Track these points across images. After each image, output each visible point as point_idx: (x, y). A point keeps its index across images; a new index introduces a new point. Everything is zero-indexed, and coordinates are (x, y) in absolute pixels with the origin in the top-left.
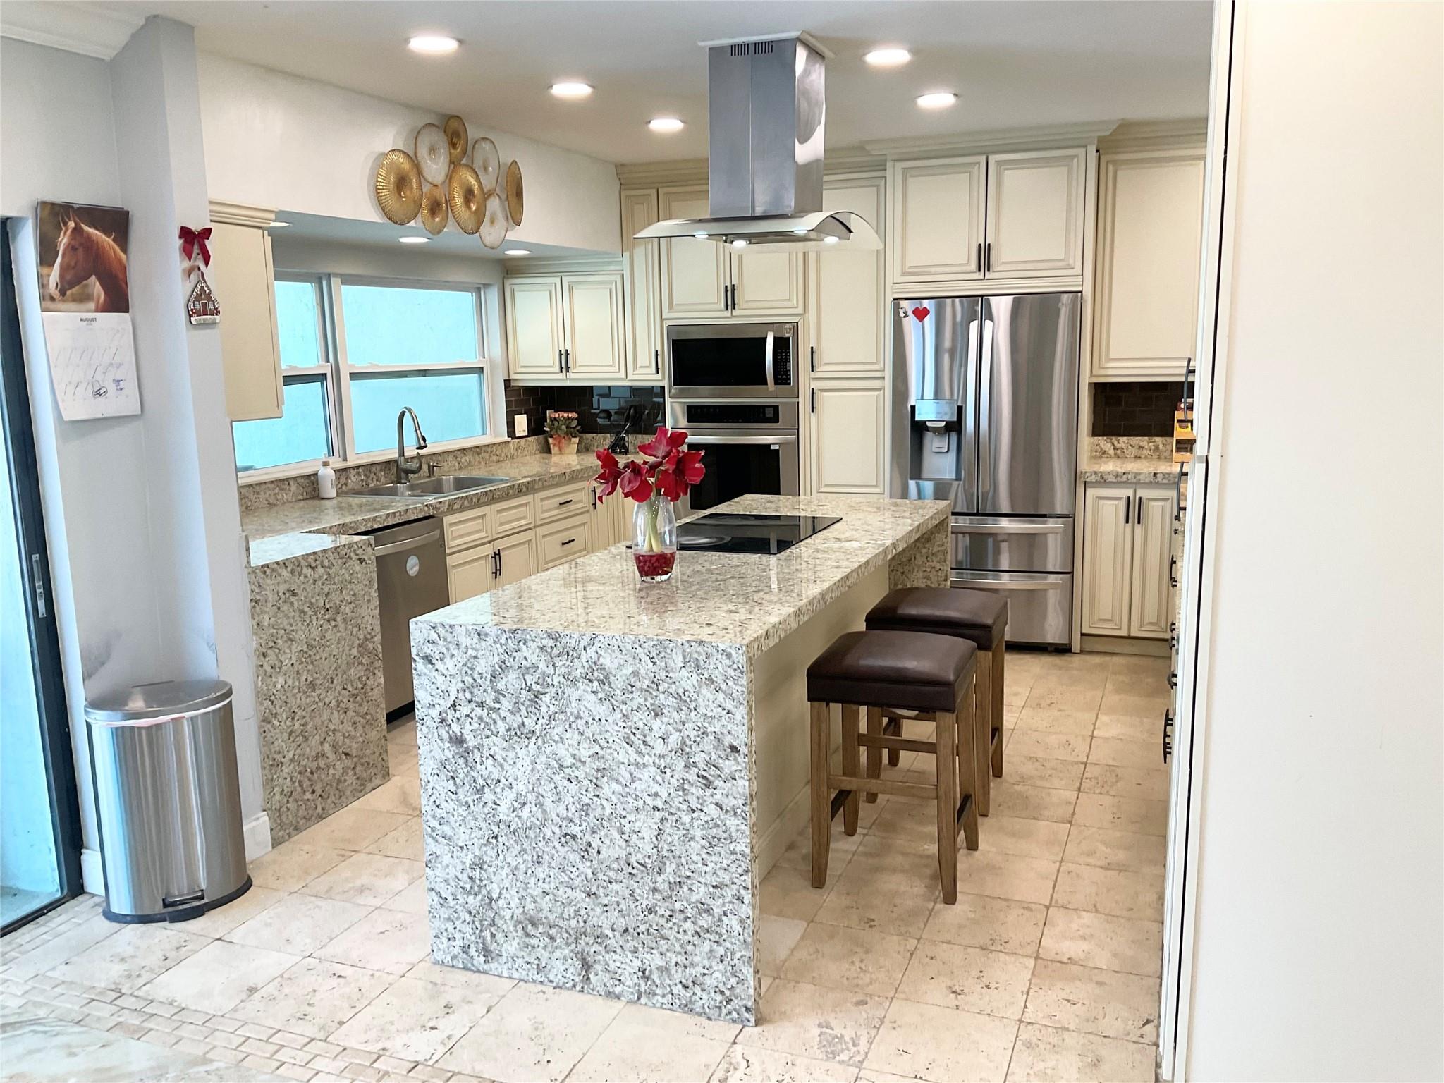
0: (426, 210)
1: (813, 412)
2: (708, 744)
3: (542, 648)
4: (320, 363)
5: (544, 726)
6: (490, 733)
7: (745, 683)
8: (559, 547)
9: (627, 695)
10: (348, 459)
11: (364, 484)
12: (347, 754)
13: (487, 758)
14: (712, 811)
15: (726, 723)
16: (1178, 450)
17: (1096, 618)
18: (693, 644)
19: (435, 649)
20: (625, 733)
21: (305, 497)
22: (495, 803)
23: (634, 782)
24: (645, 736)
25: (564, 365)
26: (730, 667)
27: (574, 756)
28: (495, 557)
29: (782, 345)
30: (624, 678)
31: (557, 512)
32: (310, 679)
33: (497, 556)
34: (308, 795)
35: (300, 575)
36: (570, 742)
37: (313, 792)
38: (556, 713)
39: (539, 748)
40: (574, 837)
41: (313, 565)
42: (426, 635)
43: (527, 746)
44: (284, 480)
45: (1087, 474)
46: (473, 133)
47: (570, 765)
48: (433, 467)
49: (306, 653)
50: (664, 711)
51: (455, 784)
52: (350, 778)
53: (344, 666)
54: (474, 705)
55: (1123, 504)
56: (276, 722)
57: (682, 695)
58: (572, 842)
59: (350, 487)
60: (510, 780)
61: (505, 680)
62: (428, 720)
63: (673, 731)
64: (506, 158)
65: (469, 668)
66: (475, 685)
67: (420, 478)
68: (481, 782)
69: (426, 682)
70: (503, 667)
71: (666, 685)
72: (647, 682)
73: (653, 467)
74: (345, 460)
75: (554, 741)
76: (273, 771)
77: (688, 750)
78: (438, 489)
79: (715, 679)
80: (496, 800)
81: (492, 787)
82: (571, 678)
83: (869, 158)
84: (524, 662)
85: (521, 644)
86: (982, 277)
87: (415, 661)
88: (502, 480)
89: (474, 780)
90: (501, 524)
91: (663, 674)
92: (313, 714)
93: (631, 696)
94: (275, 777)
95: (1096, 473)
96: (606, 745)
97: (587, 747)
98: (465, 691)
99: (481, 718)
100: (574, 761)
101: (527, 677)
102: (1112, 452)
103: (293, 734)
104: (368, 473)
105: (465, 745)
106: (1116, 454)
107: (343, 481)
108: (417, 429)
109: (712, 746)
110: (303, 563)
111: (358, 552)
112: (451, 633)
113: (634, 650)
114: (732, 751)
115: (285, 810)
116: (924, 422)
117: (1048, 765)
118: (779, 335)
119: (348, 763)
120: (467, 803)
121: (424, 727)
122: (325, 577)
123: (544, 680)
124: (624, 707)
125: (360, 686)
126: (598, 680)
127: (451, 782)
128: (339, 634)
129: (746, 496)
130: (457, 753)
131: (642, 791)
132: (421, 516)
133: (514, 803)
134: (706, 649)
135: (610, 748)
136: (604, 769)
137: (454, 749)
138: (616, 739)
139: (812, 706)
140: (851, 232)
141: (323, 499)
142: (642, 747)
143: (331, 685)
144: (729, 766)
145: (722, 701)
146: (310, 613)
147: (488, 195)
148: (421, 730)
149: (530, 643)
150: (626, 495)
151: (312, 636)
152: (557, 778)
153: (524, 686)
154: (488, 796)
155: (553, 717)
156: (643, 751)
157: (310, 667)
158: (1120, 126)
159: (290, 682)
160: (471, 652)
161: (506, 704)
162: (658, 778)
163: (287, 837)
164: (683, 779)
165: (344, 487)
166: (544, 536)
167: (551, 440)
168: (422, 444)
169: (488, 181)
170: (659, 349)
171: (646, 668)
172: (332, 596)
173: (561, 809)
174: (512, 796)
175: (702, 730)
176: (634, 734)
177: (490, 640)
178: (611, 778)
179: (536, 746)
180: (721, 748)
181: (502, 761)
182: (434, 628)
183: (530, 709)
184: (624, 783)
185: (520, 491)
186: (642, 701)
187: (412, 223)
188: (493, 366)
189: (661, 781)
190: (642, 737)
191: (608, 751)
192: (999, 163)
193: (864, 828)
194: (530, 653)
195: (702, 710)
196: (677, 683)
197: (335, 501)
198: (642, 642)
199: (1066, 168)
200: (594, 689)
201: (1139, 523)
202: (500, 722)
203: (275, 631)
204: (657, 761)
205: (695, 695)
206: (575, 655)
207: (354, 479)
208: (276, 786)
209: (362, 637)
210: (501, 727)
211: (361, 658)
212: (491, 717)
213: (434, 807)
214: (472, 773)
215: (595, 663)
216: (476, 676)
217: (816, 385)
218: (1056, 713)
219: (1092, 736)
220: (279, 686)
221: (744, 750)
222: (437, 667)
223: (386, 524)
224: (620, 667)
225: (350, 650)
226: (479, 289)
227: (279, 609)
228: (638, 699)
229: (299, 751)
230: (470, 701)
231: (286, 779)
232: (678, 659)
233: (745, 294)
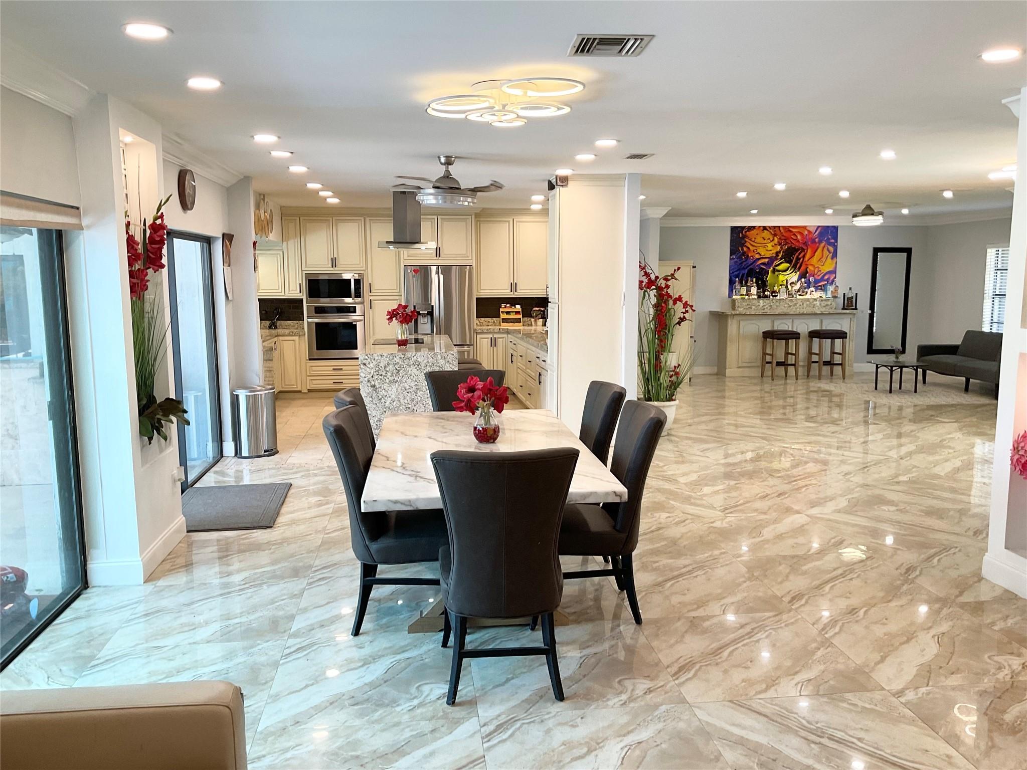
1: (371, 309)
3: (400, 358)
5: (401, 379)
6: (384, 383)
9: (425, 368)
16: (502, 322)
18: (444, 353)
19: (367, 361)
22: (385, 402)
26: (453, 358)
29: (357, 282)
30: (424, 363)
36: (408, 382)
39: (399, 385)
40: (409, 408)
42: (364, 357)
43: (395, 385)
45: (477, 330)
47: (408, 388)
54: (379, 376)
55: (489, 340)
57: (441, 366)
58: (408, 410)
60: (390, 395)
61: (389, 367)
62: (364, 382)
65: (377, 365)
66: (379, 370)
68: (381, 397)
70: (388, 364)
72: (431, 364)
75: (404, 383)
79: (449, 361)
81: (384, 398)
82: (409, 365)
84: (395, 362)
86: (437, 259)
89: (378, 397)
95: (480, 329)
96: (419, 382)
97: (413, 383)
98: (376, 372)
99: (381, 379)
100: (410, 387)
101: (396, 366)
102: (481, 323)
105: (376, 387)
112: (372, 356)
113: (427, 356)
123: (401, 366)
124: (424, 371)
126: (417, 365)
127: (371, 398)
133: (391, 401)
134: (447, 354)
136: (418, 388)
137: (372, 389)
138: (422, 380)
145: (452, 366)
152: (404, 393)
153: (395, 369)
154: (383, 400)
155: (403, 376)
160: (378, 361)
170: (301, 282)
171: (431, 360)
173: (406, 401)
174: (390, 399)
177: (384, 357)
178: (420, 390)
181: (387, 390)
183: (396, 375)
192: (442, 219)
194: (397, 359)
196: (439, 363)
198: (430, 354)
199: (465, 222)
200: (416, 367)
201: (495, 344)
205: (444, 366)
210: (387, 381)
212: (384, 379)
214: (378, 395)
215: (416, 360)
216: (380, 367)
217: (372, 298)
222: (367, 366)
224: (423, 361)
228: (428, 368)
232: (440, 358)
233: (341, 261)
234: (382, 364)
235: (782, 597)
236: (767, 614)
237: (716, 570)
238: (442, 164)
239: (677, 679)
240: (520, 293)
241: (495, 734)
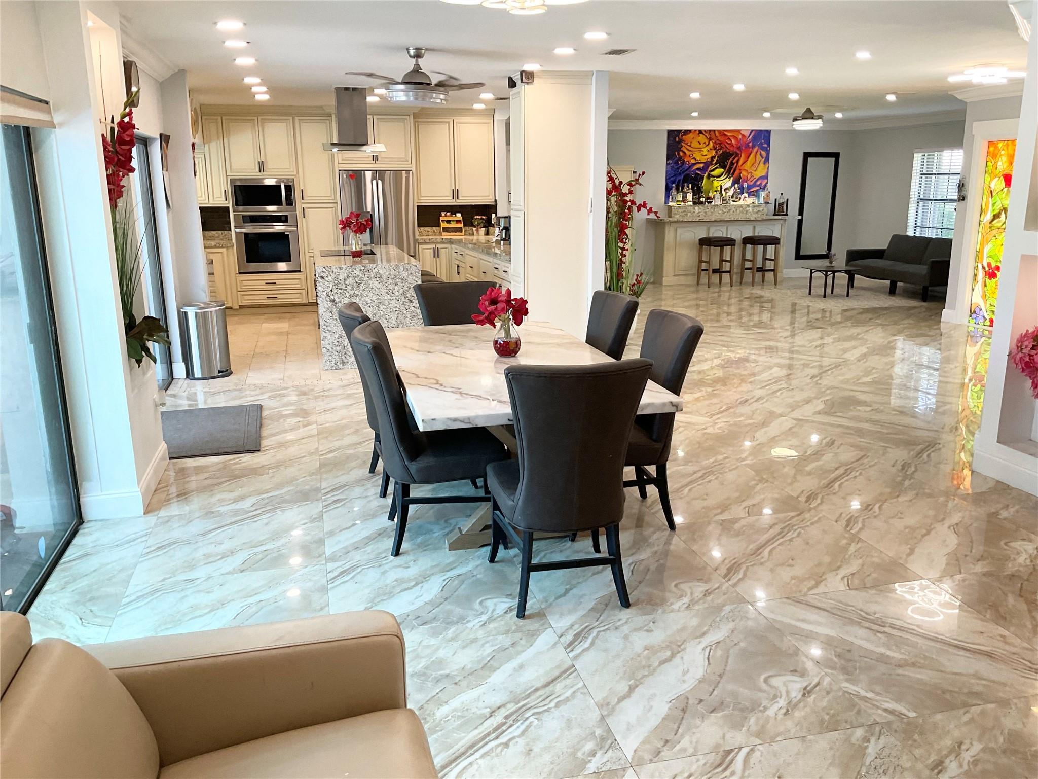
1: (304, 217)
2: (411, 291)
5: (362, 293)
6: (344, 297)
9: (387, 280)
14: (413, 309)
16: (443, 231)
19: (325, 274)
20: (387, 291)
23: (389, 304)
26: (416, 269)
29: (288, 188)
30: (386, 276)
36: (370, 296)
38: (365, 288)
39: (360, 299)
42: (322, 270)
45: (419, 240)
47: (370, 302)
50: (398, 283)
51: (332, 314)
54: (338, 289)
55: (432, 250)
57: (403, 278)
61: (349, 281)
63: (401, 289)
65: (336, 278)
66: (338, 283)
69: (322, 284)
70: (348, 277)
71: (398, 276)
72: (393, 276)
75: (365, 296)
77: (405, 293)
79: (412, 273)
84: (355, 275)
85: (354, 269)
86: (375, 163)
95: (422, 239)
97: (375, 297)
98: (335, 285)
99: (340, 293)
101: (356, 279)
105: (335, 302)
112: (330, 269)
113: (389, 268)
118: (286, 184)
124: (386, 284)
126: (378, 277)
130: (333, 305)
131: (392, 307)
134: (410, 265)
136: (381, 302)
137: (331, 303)
142: (392, 294)
145: (415, 279)
149: (357, 269)
153: (355, 282)
160: (337, 274)
161: (349, 288)
162: (397, 302)
164: (404, 301)
170: (226, 189)
171: (393, 272)
175: (409, 287)
176: (389, 291)
178: (383, 304)
182: (324, 267)
183: (357, 288)
184: (387, 305)
190: (391, 292)
191: (382, 297)
192: (378, 119)
194: (357, 272)
195: (409, 282)
196: (402, 275)
198: (391, 265)
199: (403, 123)
200: (377, 280)
202: (347, 293)
204: (396, 298)
205: (407, 278)
206: (371, 271)
210: (347, 295)
212: (344, 292)
213: (325, 322)
215: (377, 273)
217: (304, 206)
222: (325, 279)
228: (390, 281)
232: (402, 269)
233: (269, 166)
234: (341, 277)
235: (798, 497)
236: (792, 514)
237: (725, 474)
238: (410, 56)
239: (729, 580)
240: (463, 201)
241: (576, 643)
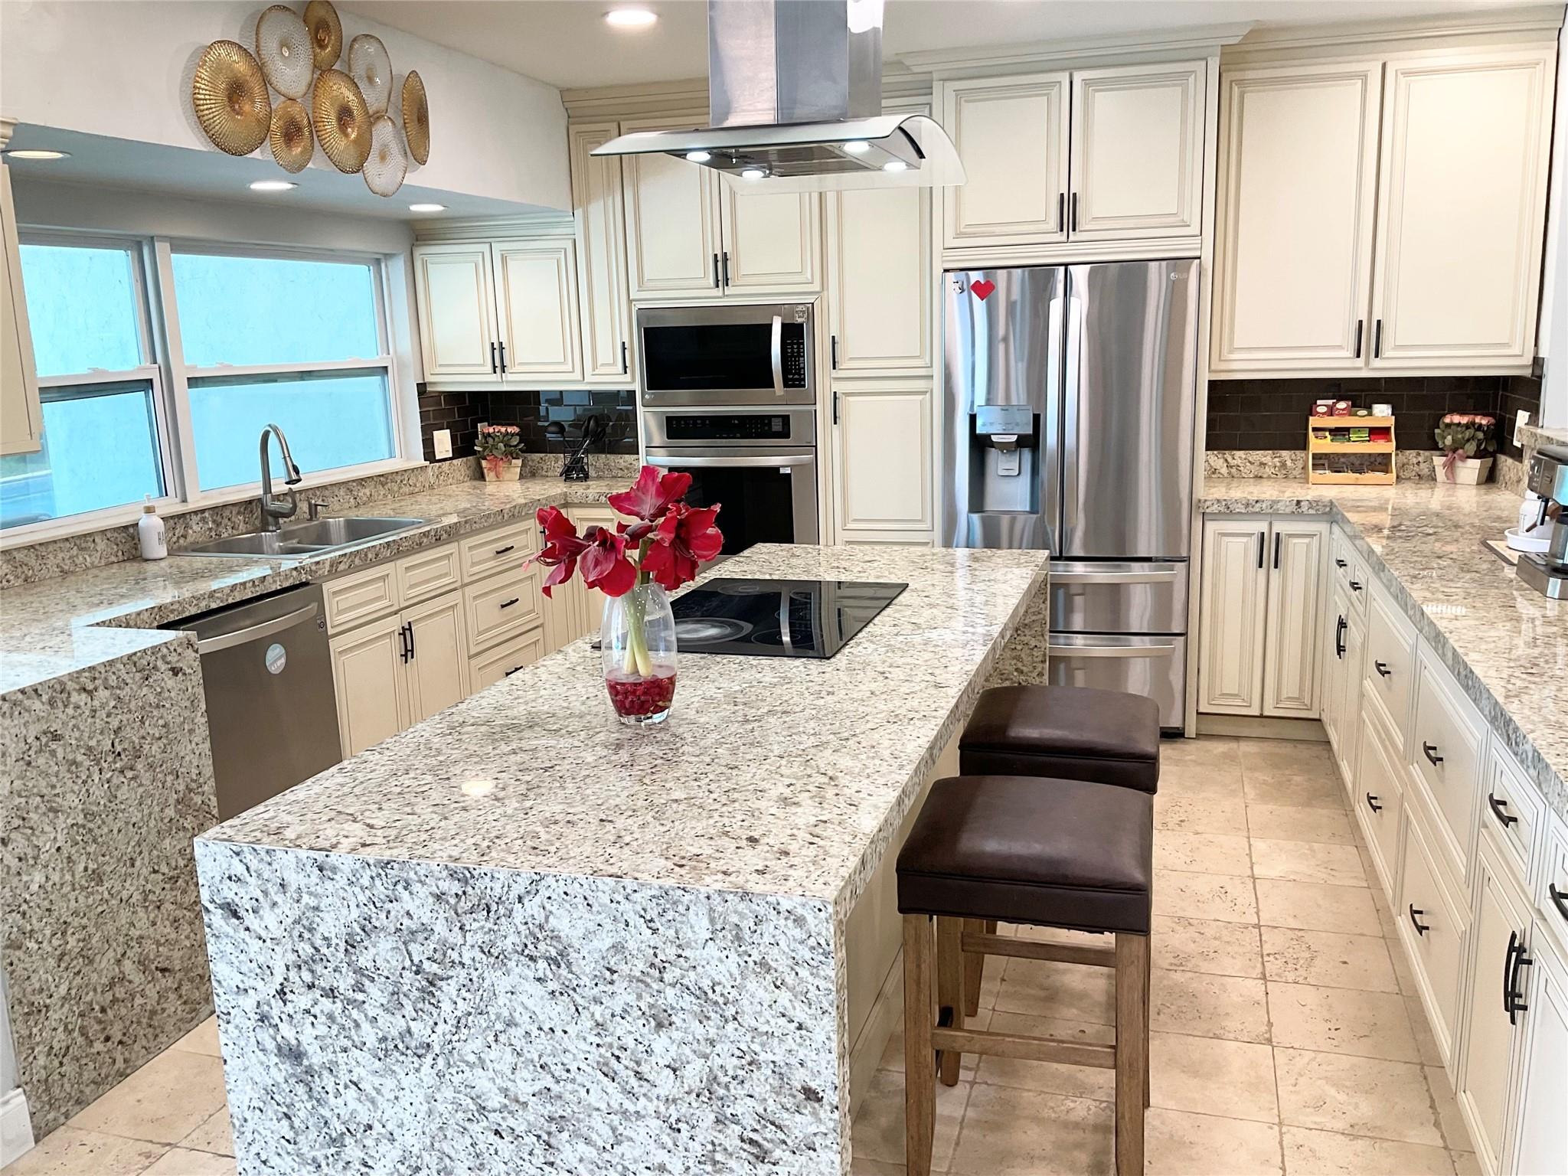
0: (278, 136)
1: (835, 423)
2: (761, 1082)
4: (143, 364)
5: (448, 1037)
6: (349, 1044)
7: (833, 974)
8: (497, 610)
9: (601, 987)
10: (189, 500)
11: (213, 534)
12: (164, 970)
13: (346, 1087)
15: (795, 1047)
16: (1315, 466)
17: (1218, 692)
18: (730, 897)
19: (242, 892)
20: (601, 1056)
21: (121, 558)
22: (365, 1164)
23: (619, 1143)
24: (638, 1063)
25: (498, 363)
26: (802, 942)
27: (505, 1092)
28: (404, 634)
29: (794, 334)
30: (596, 956)
31: (493, 563)
32: (92, 866)
33: (406, 631)
34: (98, 1046)
35: (66, 706)
36: (498, 1067)
37: (107, 1039)
38: (470, 1014)
39: (440, 1075)
41: (90, 687)
42: (225, 866)
43: (417, 1070)
44: (85, 535)
45: (1208, 503)
46: (350, 27)
47: (498, 1106)
48: (316, 505)
49: (84, 826)
50: (674, 1018)
51: (292, 1127)
52: (173, 1004)
53: (153, 838)
54: (317, 993)
55: (1255, 542)
56: (33, 945)
57: (710, 992)
59: (190, 539)
60: (390, 1127)
61: (372, 951)
62: (236, 1015)
63: (692, 1056)
64: (402, 67)
65: (305, 928)
66: (317, 957)
67: (298, 521)
68: (338, 1127)
69: (229, 948)
71: (678, 972)
72: (641, 966)
73: (636, 537)
74: (184, 501)
75: (467, 1063)
76: (31, 1023)
77: (721, 1092)
78: (322, 537)
79: (773, 964)
80: (367, 1159)
81: (359, 1136)
82: (495, 952)
83: (909, 78)
84: (406, 921)
85: (399, 887)
86: (1064, 238)
87: (207, 910)
88: (413, 523)
89: (326, 1123)
90: (411, 587)
91: (671, 952)
92: (100, 920)
93: (609, 988)
94: (35, 1030)
95: (1218, 501)
96: (565, 1075)
97: (529, 1077)
98: (300, 967)
99: (331, 1017)
100: (506, 1101)
101: (412, 947)
102: (1224, 471)
103: (66, 958)
104: (219, 519)
105: (305, 1062)
106: (1229, 473)
107: (179, 531)
108: (286, 457)
109: (768, 1087)
110: (70, 685)
111: (169, 659)
112: (270, 864)
113: (614, 905)
114: (808, 1098)
115: (57, 1077)
116: (988, 436)
117: (1209, 932)
118: (787, 322)
119: (169, 982)
120: (314, 1160)
121: (230, 1027)
122: (112, 703)
123: (444, 955)
124: (597, 1010)
125: (182, 863)
126: (547, 959)
127: (285, 1122)
128: (141, 790)
129: (759, 545)
130: (293, 1075)
131: (635, 1161)
132: (286, 584)
133: (399, 1166)
134: (754, 906)
135: (573, 1081)
136: (562, 1117)
138: (583, 1066)
139: (905, 921)
140: (921, 155)
141: (147, 560)
142: (633, 1082)
143: (130, 870)
144: (801, 1125)
145: (788, 1005)
146: (87, 763)
147: (373, 119)
148: (226, 1032)
149: (416, 887)
150: (591, 585)
151: (92, 799)
152: (475, 1128)
153: (408, 963)
155: (463, 1021)
156: (635, 1091)
157: (92, 848)
158: (1251, 32)
159: (55, 877)
160: (306, 898)
161: (376, 993)
162: (665, 1139)
163: (62, 1119)
164: (713, 1144)
165: (182, 541)
166: (475, 598)
167: (484, 463)
168: (294, 477)
169: (375, 98)
170: (626, 339)
171: (639, 938)
172: (127, 732)
175: (748, 1058)
176: (618, 1058)
177: (341, 879)
178: (576, 1134)
179: (434, 1072)
180: (786, 1090)
181: (374, 1094)
182: (238, 854)
183: (420, 1005)
184: (600, 1144)
185: (439, 538)
186: (631, 999)
187: (256, 154)
188: (402, 366)
189: (670, 1145)
190: (632, 1065)
191: (569, 1086)
192: (1087, 82)
193: (970, 1069)
194: (417, 905)
195: (748, 1020)
196: (699, 969)
197: (163, 564)
198: (629, 891)
199: (1179, 89)
200: (540, 974)
201: (1276, 566)
202: (366, 1026)
203: (23, 800)
204: (662, 1109)
205: (734, 992)
206: (502, 911)
207: (197, 530)
208: (38, 1044)
209: (182, 788)
210: (369, 1035)
211: (181, 820)
212: (349, 1017)
213: (258, 1163)
214: (321, 1111)
215: (541, 927)
216: (318, 943)
217: (839, 387)
218: (1191, 837)
219: (1254, 878)
220: (34, 887)
221: (831, 1097)
222: (247, 923)
223: (230, 601)
224: (587, 936)
225: (162, 810)
226: (378, 262)
227: (29, 764)
229: (78, 979)
230: (311, 986)
231: (55, 1029)
233: (743, 267)
240: (1395, 363)
